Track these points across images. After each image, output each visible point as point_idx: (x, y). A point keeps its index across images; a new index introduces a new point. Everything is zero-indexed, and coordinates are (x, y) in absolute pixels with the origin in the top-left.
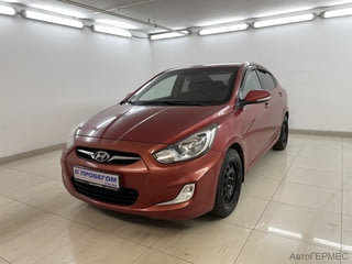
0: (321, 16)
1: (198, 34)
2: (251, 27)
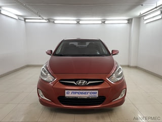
0: (104, 22)
1: (54, 22)
2: (78, 23)
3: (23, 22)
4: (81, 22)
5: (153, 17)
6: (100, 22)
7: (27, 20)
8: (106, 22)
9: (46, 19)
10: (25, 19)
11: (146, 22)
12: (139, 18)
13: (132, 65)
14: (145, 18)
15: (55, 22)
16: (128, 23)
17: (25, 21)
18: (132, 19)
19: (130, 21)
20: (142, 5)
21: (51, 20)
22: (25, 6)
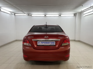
3: (14, 15)
4: (47, 16)
5: (89, 12)
6: (58, 15)
7: (16, 15)
8: (61, 15)
9: (27, 14)
10: (15, 14)
11: (84, 15)
12: (81, 13)
13: (76, 40)
14: (84, 13)
15: (32, 15)
16: (74, 16)
17: (15, 15)
18: (76, 14)
19: (75, 15)
20: (82, 6)
21: (30, 14)
22: (15, 7)
